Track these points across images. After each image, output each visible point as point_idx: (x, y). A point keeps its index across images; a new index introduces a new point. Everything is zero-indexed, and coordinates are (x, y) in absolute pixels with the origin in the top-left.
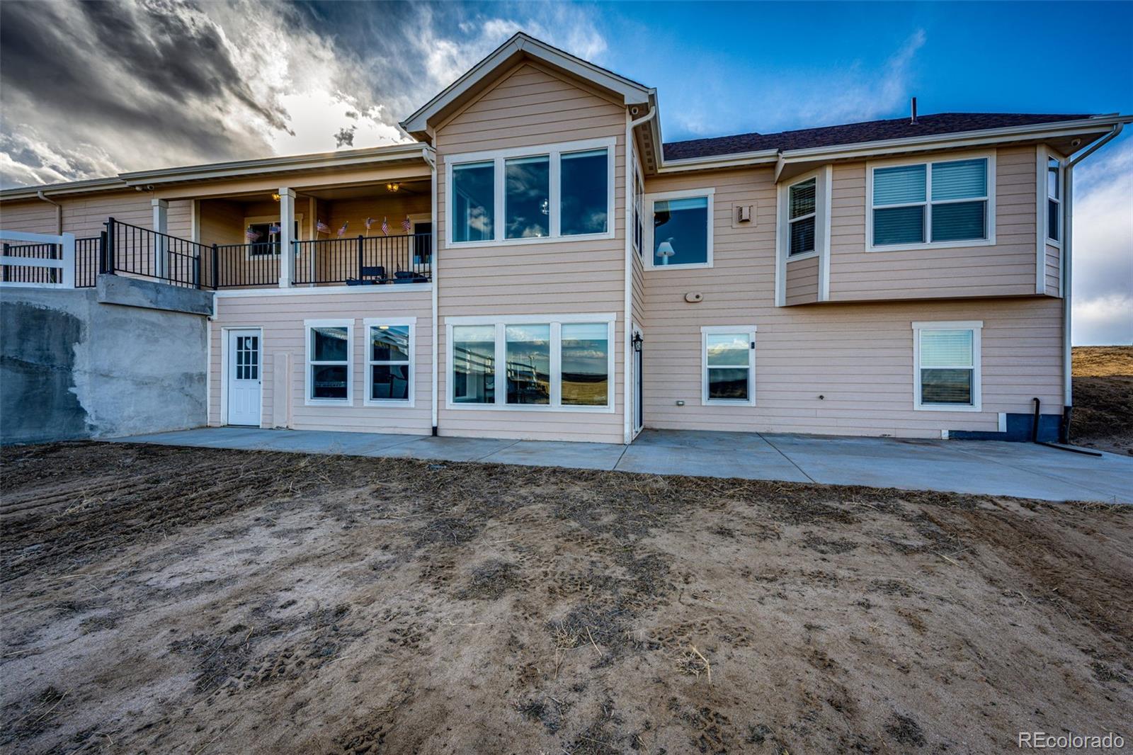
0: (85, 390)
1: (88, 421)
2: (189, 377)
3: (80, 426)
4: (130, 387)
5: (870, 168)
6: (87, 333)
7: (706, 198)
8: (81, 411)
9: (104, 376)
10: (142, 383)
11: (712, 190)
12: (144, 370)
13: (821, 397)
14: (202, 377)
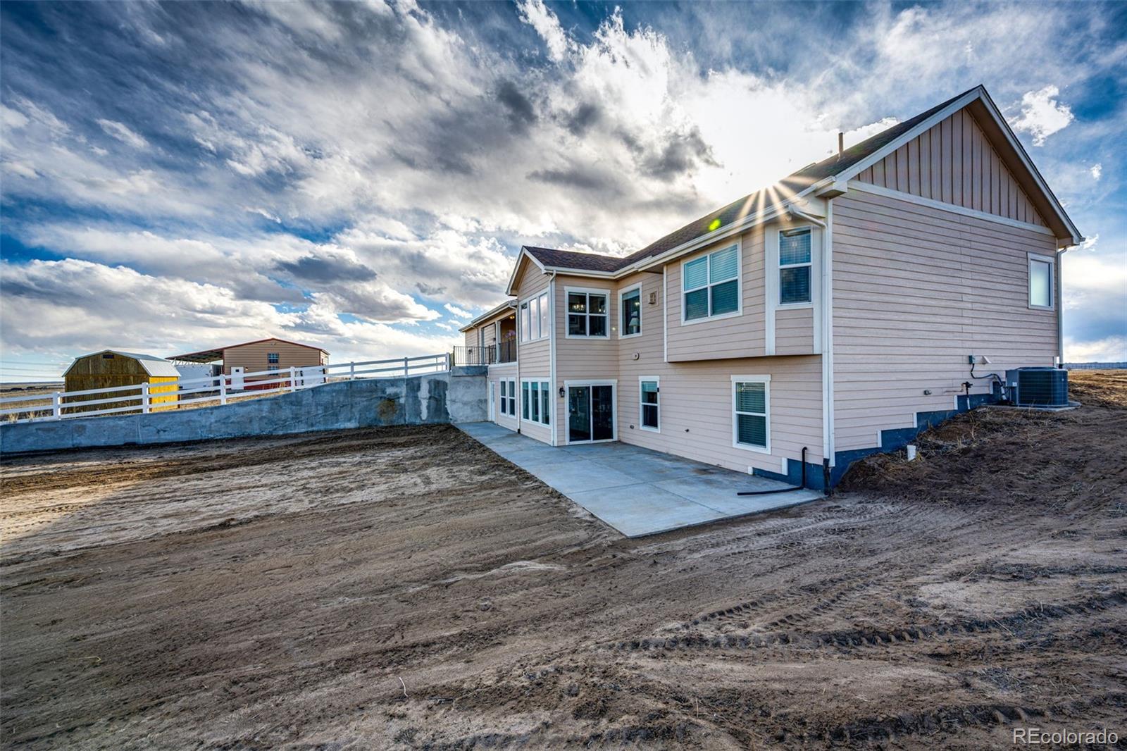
0: (450, 407)
1: (450, 417)
2: (481, 401)
3: (447, 418)
4: (461, 405)
5: (683, 263)
6: (449, 387)
7: (638, 289)
8: (448, 414)
9: (454, 401)
10: (465, 404)
11: (641, 283)
12: (465, 399)
13: (687, 431)
14: (486, 401)
